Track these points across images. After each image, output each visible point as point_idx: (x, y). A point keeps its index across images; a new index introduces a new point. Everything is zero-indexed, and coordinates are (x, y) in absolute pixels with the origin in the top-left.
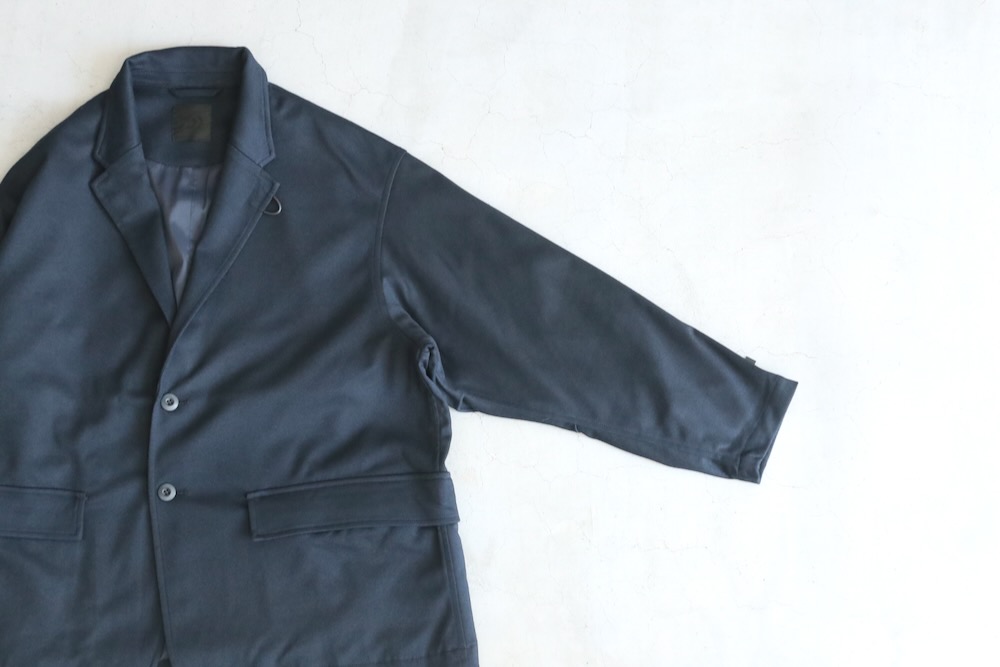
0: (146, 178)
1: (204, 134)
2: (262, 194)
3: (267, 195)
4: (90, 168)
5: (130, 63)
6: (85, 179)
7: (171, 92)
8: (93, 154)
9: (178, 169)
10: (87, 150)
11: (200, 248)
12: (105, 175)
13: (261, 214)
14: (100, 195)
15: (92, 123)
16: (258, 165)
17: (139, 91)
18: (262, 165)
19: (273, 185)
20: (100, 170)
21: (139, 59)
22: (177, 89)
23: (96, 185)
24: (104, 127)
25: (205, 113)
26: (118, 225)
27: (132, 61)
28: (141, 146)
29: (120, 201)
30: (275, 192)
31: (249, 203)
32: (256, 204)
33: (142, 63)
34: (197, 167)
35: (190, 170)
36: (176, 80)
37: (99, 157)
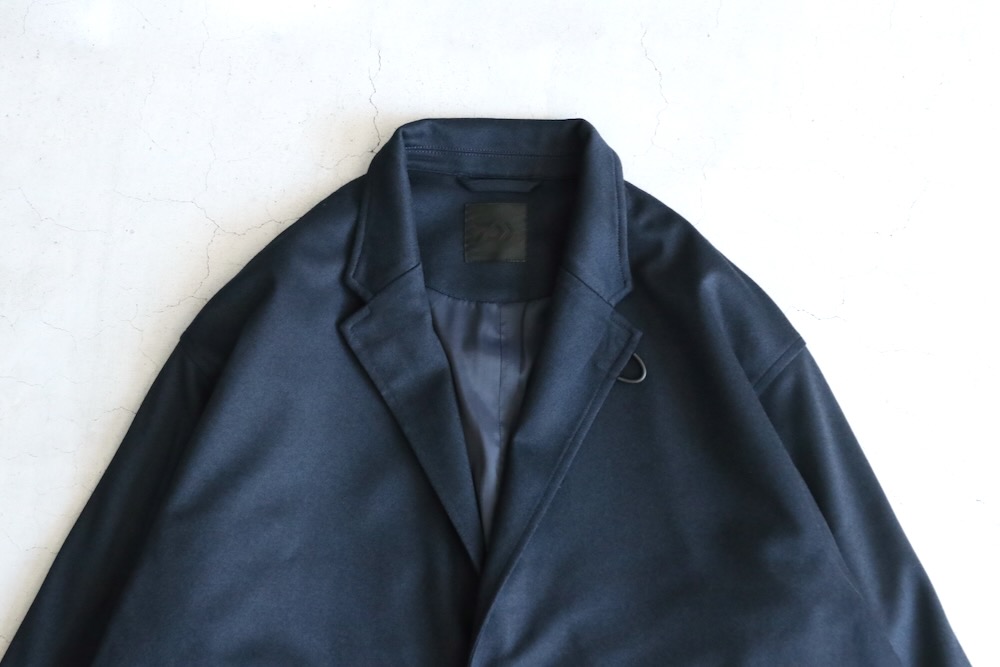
0: (428, 318)
1: (515, 251)
2: (614, 349)
3: (623, 352)
4: (337, 300)
5: (405, 136)
6: (330, 320)
7: (461, 183)
8: (343, 278)
9: (473, 306)
10: (333, 271)
11: (519, 439)
12: (365, 311)
13: (613, 382)
14: (356, 345)
15: (341, 230)
16: (608, 303)
17: (418, 180)
18: (613, 303)
19: (632, 335)
20: (355, 303)
21: (418, 129)
22: (472, 178)
23: (348, 327)
24: (362, 234)
25: (516, 216)
26: (384, 393)
27: (408, 131)
28: (420, 267)
29: (388, 354)
30: (635, 346)
31: (594, 364)
32: (604, 366)
33: (420, 135)
34: (503, 303)
35: (494, 308)
36: (470, 165)
37: (354, 282)
